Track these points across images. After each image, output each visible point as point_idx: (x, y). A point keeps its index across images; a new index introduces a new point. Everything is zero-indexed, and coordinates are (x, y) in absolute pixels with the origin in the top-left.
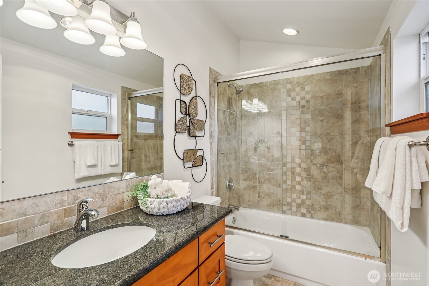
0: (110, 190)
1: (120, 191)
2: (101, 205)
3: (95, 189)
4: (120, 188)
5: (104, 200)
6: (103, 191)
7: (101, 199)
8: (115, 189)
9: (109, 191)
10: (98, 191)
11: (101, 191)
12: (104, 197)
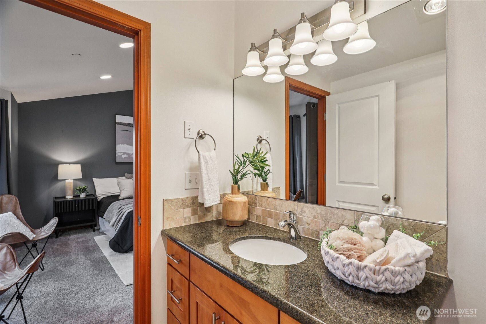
0: (333, 216)
1: (345, 222)
2: (323, 227)
3: (318, 209)
4: (345, 219)
5: (326, 224)
6: (325, 214)
7: (323, 222)
8: (338, 217)
9: (331, 217)
10: (321, 213)
11: (323, 213)
12: (326, 220)
